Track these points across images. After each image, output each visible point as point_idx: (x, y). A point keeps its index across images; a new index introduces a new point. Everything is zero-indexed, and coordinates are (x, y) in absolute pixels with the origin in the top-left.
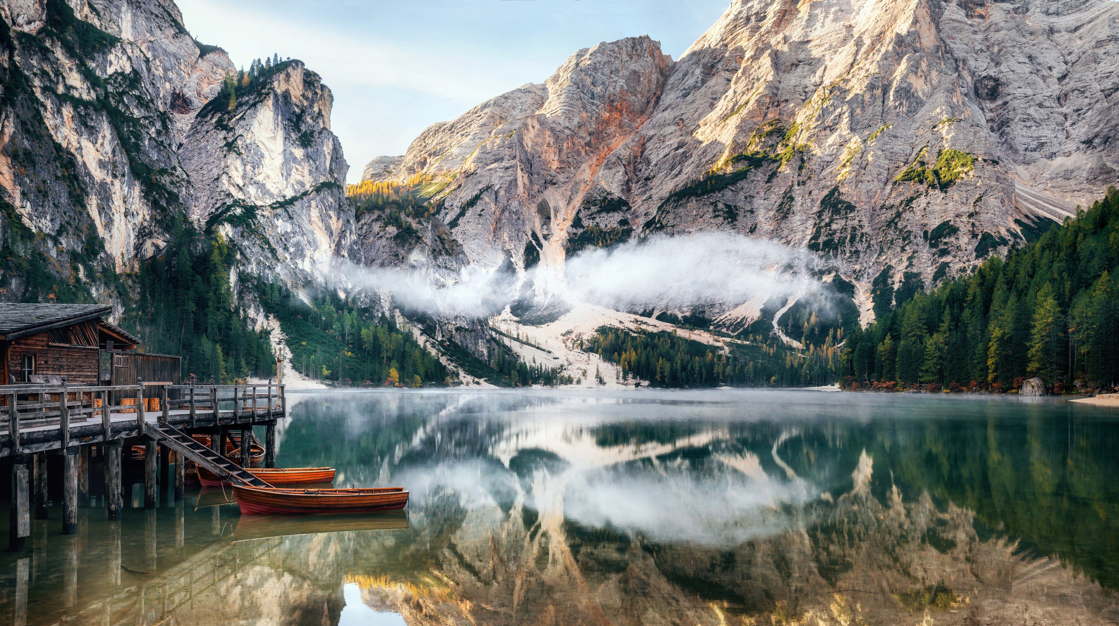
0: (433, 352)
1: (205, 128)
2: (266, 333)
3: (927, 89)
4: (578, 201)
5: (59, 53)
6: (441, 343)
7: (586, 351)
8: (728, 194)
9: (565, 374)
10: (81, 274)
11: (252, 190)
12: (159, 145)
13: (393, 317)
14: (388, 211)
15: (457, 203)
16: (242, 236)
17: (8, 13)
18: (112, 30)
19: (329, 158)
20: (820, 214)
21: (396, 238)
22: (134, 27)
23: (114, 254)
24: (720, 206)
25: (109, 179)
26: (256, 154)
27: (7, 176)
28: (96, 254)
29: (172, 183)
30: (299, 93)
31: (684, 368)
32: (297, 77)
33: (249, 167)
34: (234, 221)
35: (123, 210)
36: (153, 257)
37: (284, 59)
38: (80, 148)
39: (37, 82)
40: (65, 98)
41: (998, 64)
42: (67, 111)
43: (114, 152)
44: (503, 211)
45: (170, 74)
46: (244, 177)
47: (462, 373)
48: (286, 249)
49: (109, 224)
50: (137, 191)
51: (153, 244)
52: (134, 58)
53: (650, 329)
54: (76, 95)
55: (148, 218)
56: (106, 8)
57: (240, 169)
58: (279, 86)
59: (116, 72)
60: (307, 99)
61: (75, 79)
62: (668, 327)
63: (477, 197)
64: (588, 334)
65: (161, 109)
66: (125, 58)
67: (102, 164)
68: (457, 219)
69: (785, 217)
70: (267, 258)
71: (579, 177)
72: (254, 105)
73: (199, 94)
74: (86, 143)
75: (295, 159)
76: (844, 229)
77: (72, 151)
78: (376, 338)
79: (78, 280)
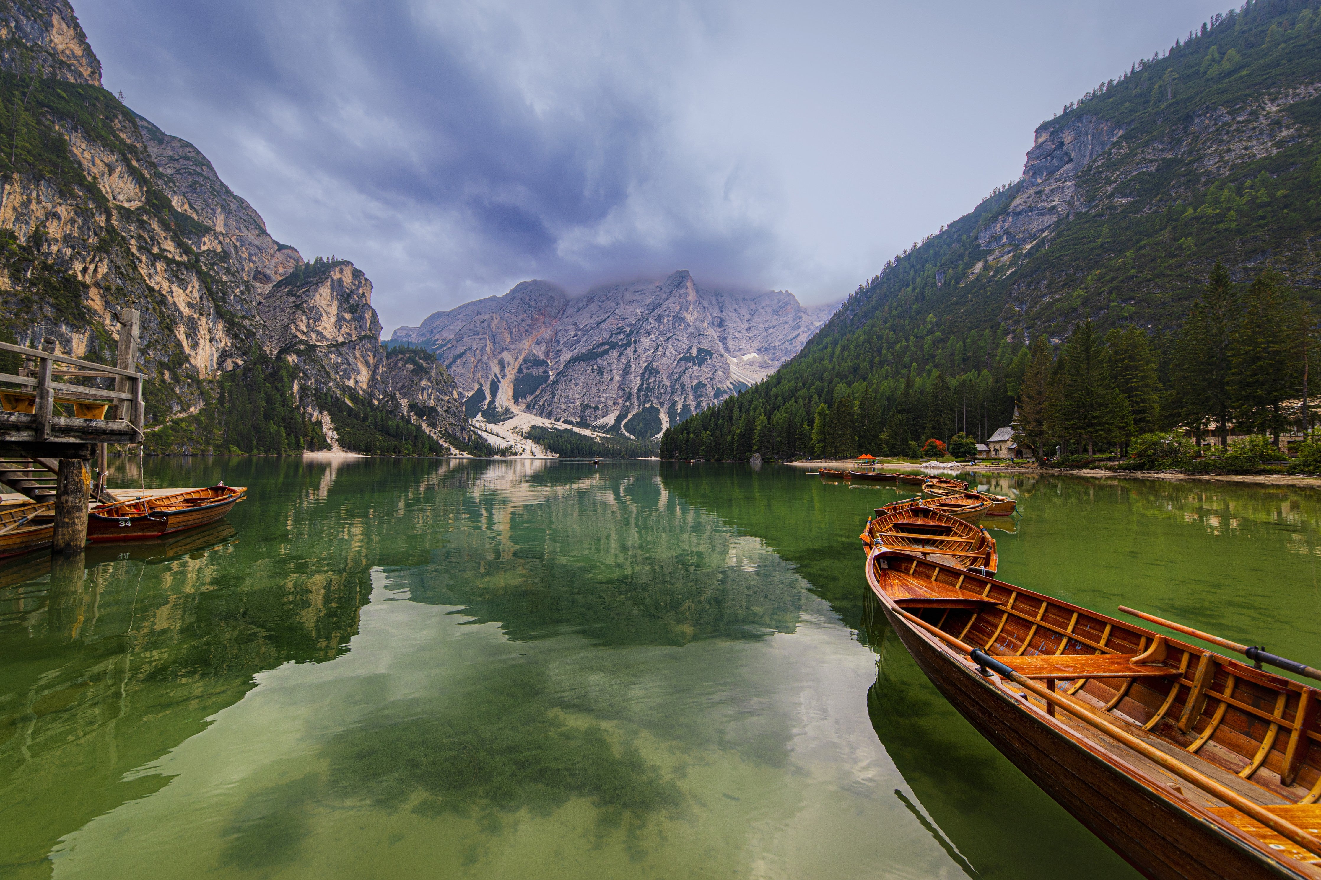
0: (435, 437)
1: (279, 294)
2: (319, 423)
3: (692, 319)
4: (521, 358)
5: (155, 225)
6: (440, 432)
7: (525, 438)
8: (599, 361)
9: (513, 450)
10: (167, 376)
11: (313, 335)
12: (241, 301)
13: (409, 416)
14: (407, 355)
15: (451, 356)
16: (305, 362)
17: (108, 190)
18: (208, 223)
19: (369, 321)
20: (643, 374)
21: (412, 371)
22: (226, 224)
23: (199, 365)
24: (595, 367)
25: (196, 316)
26: (316, 313)
27: (99, 303)
28: (180, 365)
29: (251, 325)
30: (349, 281)
31: (577, 447)
32: (348, 272)
33: (311, 321)
34: (298, 353)
35: (208, 337)
36: (233, 370)
37: (340, 260)
38: (172, 292)
39: (133, 242)
40: (160, 257)
41: (722, 312)
42: (160, 266)
43: (201, 298)
44: (478, 362)
45: (254, 258)
46: (307, 326)
47: (452, 449)
48: (337, 373)
49: (195, 345)
50: (220, 326)
51: (233, 362)
52: (225, 244)
53: (559, 428)
54: (170, 256)
55: (229, 344)
56: (203, 209)
57: (305, 321)
58: (336, 276)
59: (209, 250)
60: (355, 285)
61: (169, 246)
62: (569, 427)
63: (463, 353)
64: (526, 428)
65: (245, 278)
66: (217, 242)
67: (190, 305)
68: (451, 364)
69: (627, 374)
70: (323, 378)
71: (521, 347)
72: (317, 284)
73: (276, 273)
74: (175, 288)
75: (345, 320)
76: (655, 382)
77: (164, 293)
78: (397, 427)
79: (163, 381)
